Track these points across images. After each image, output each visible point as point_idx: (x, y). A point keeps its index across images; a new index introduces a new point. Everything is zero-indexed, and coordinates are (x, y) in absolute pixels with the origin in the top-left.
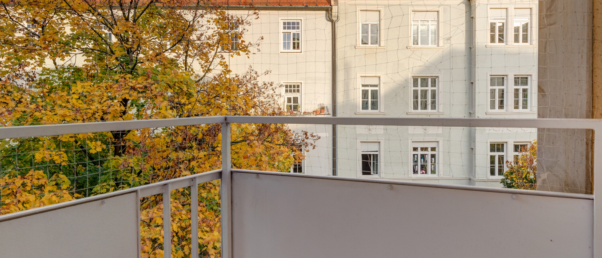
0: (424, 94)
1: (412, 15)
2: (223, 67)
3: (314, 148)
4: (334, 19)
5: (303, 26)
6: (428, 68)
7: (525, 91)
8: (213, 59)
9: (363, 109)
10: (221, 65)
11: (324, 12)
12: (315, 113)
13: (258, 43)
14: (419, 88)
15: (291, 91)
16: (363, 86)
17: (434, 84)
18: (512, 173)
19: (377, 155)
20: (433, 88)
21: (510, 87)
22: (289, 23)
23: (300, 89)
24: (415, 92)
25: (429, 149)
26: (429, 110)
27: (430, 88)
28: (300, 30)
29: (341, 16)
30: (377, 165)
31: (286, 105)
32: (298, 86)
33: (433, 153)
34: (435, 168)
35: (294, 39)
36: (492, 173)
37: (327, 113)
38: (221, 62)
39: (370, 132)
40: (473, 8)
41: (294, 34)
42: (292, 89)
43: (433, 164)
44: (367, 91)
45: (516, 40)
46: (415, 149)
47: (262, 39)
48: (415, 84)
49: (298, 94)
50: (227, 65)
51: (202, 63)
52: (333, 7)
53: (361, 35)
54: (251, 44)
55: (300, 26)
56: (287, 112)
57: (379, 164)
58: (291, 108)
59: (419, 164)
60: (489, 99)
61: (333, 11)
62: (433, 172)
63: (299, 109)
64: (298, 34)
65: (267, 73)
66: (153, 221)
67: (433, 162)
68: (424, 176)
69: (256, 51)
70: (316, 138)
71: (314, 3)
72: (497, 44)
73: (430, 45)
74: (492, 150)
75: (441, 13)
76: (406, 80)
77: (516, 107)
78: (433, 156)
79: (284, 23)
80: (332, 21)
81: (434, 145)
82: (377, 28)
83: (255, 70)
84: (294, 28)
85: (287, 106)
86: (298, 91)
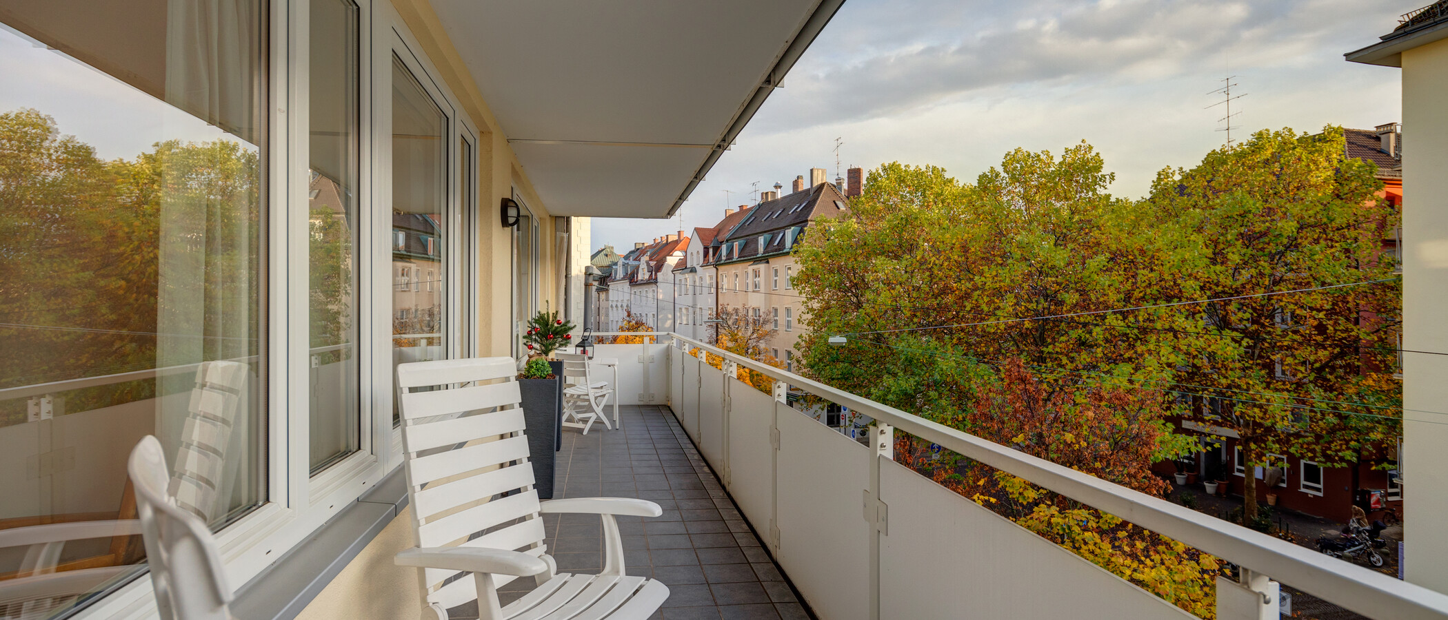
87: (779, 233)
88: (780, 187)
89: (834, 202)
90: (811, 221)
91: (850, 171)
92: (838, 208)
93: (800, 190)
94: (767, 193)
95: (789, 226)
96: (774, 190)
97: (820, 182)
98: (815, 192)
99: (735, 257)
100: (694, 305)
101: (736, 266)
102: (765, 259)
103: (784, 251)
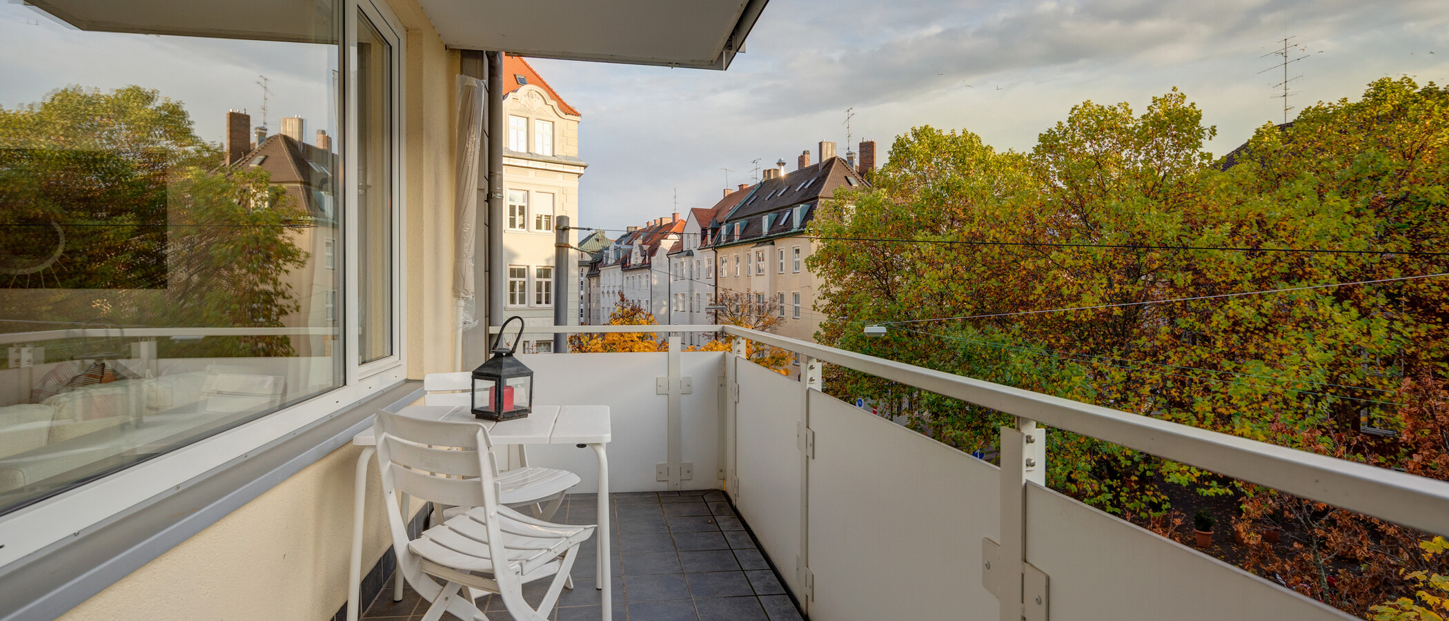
87: (786, 212)
88: (784, 164)
89: (846, 177)
90: (822, 197)
91: (862, 145)
92: (851, 184)
93: (806, 166)
94: (769, 171)
95: (796, 204)
96: (778, 168)
97: (829, 157)
98: (824, 168)
99: (736, 239)
100: (691, 291)
101: (737, 248)
102: (770, 240)
103: (792, 231)
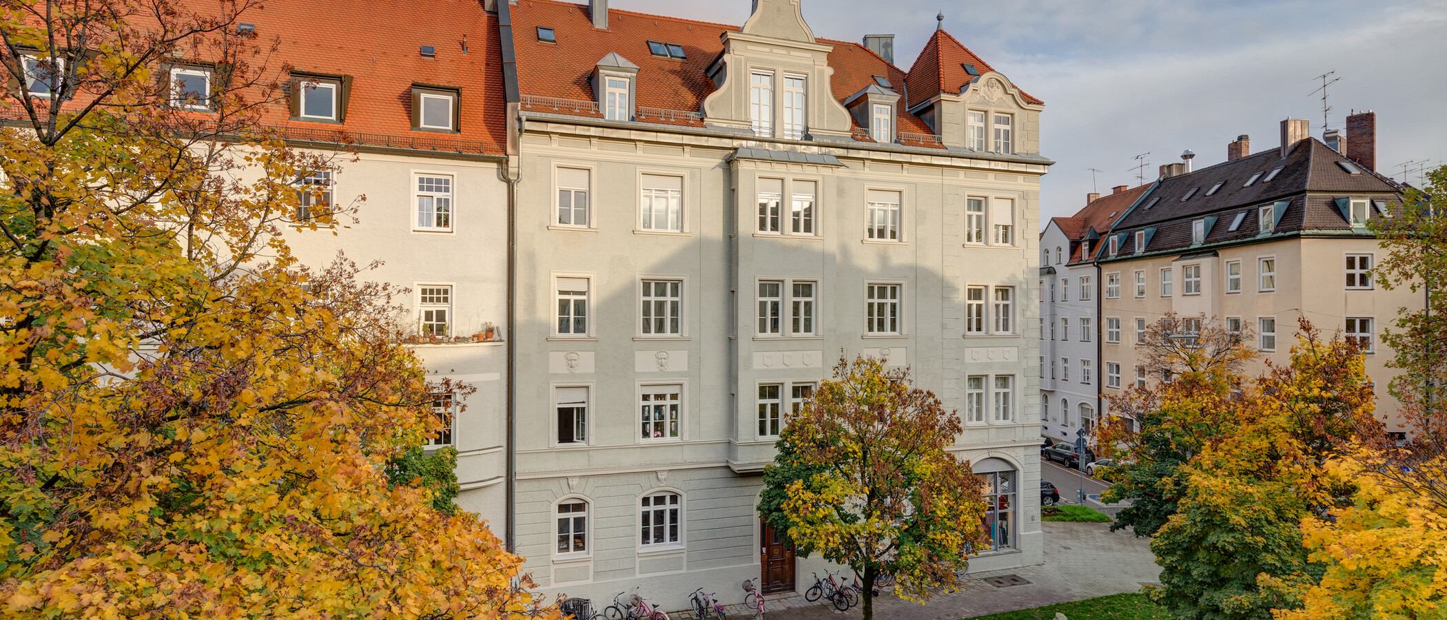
0: (660, 306)
1: (642, 180)
2: (278, 251)
3: (463, 410)
4: (512, 178)
5: (455, 185)
6: (667, 264)
7: (808, 304)
8: (256, 234)
9: (560, 331)
10: (274, 246)
11: (495, 165)
12: (476, 339)
13: (354, 206)
14: (653, 299)
15: (431, 300)
16: (561, 293)
17: (675, 292)
18: (792, 432)
19: (583, 409)
20: (675, 299)
21: (787, 299)
22: (430, 181)
23: (449, 296)
24: (647, 305)
25: (668, 397)
26: (668, 333)
27: (669, 299)
28: (450, 193)
29: (523, 173)
30: (583, 425)
31: (421, 325)
32: (446, 292)
33: (674, 402)
34: (676, 426)
35: (439, 209)
36: (762, 431)
37: (498, 339)
38: (273, 240)
39: (572, 370)
40: (734, 175)
41: (439, 200)
42: (435, 296)
43: (674, 421)
44: (569, 301)
45: (796, 228)
46: (646, 397)
47: (364, 199)
48: (647, 292)
49: (445, 305)
50: (287, 248)
51: (233, 242)
52: (511, 158)
53: (558, 208)
54: (340, 209)
55: (450, 186)
56: (425, 337)
57: (586, 423)
58: (432, 330)
59: (652, 421)
60: (758, 317)
61: (510, 164)
62: (674, 433)
63: (448, 332)
64: (447, 201)
65: (375, 265)
66: (50, 603)
67: (674, 417)
68: (660, 440)
69: (350, 222)
70: (468, 390)
71: (475, 149)
72: (769, 232)
73: (669, 230)
74: (762, 396)
75: (686, 180)
76: (632, 285)
77: (796, 329)
78: (674, 408)
79: (421, 180)
80: (508, 182)
81: (675, 390)
82: (584, 198)
83: (351, 258)
84: (439, 189)
85: (425, 326)
86: (446, 300)
87: (1235, 215)
88: (1192, 156)
89: (1337, 163)
90: (1311, 191)
91: (1351, 120)
92: (1349, 172)
93: (1244, 155)
94: (1170, 166)
95: (1270, 200)
96: (1182, 161)
97: (1298, 139)
98: (1292, 153)
99: (1139, 251)
100: (1053, 315)
101: (1140, 263)
102: (1210, 250)
103: (1258, 237)
